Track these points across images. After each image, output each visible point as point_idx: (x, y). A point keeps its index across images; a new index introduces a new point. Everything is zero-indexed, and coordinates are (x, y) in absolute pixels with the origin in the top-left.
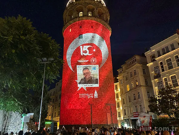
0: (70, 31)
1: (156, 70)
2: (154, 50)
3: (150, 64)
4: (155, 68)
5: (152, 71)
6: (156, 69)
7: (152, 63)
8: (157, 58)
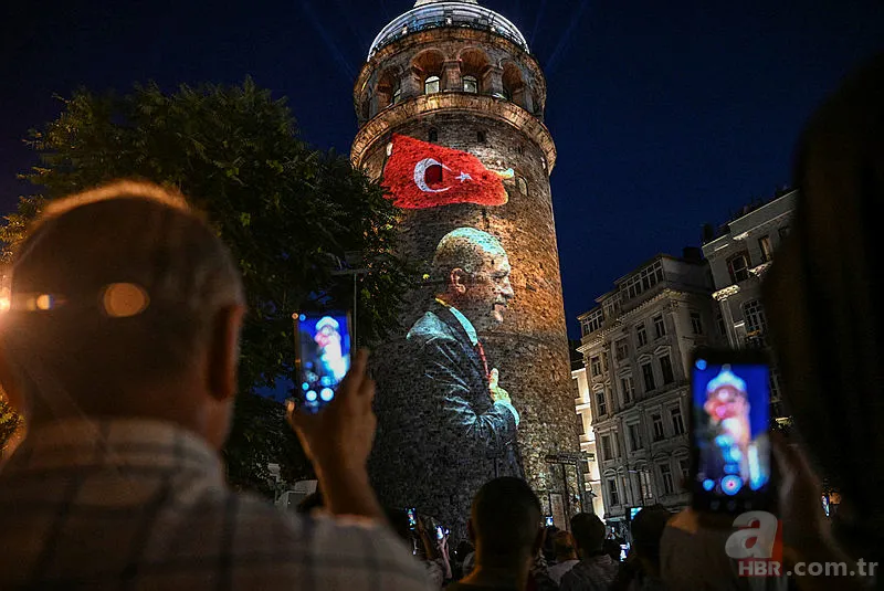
0: (389, 153)
1: (754, 316)
2: (744, 235)
3: (725, 290)
4: (747, 306)
5: (737, 321)
6: (753, 311)
7: (734, 289)
8: (760, 268)
